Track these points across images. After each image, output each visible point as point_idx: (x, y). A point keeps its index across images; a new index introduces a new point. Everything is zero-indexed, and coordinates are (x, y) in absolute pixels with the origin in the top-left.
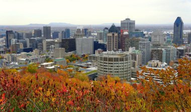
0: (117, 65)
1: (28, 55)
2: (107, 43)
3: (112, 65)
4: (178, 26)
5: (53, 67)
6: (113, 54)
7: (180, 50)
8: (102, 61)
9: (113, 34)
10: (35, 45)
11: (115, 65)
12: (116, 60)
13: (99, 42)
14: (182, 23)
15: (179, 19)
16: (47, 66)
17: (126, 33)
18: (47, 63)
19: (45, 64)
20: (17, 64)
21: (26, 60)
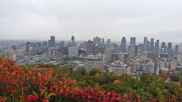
0: (96, 63)
1: (40, 56)
2: (86, 50)
3: (93, 63)
4: (123, 42)
5: (56, 64)
6: (94, 57)
7: (126, 55)
8: (88, 61)
9: (90, 45)
10: (44, 51)
11: (95, 63)
12: (96, 60)
13: (82, 50)
14: (126, 40)
15: (124, 38)
16: (53, 63)
17: (97, 45)
18: (53, 62)
19: (51, 62)
20: (33, 62)
21: (39, 59)
